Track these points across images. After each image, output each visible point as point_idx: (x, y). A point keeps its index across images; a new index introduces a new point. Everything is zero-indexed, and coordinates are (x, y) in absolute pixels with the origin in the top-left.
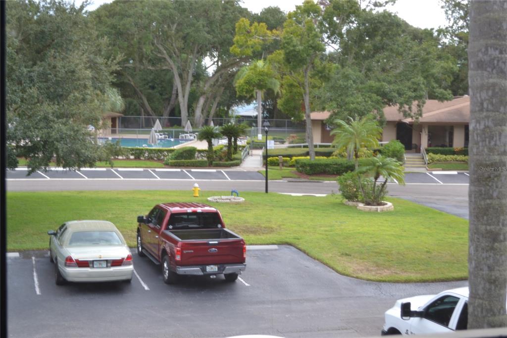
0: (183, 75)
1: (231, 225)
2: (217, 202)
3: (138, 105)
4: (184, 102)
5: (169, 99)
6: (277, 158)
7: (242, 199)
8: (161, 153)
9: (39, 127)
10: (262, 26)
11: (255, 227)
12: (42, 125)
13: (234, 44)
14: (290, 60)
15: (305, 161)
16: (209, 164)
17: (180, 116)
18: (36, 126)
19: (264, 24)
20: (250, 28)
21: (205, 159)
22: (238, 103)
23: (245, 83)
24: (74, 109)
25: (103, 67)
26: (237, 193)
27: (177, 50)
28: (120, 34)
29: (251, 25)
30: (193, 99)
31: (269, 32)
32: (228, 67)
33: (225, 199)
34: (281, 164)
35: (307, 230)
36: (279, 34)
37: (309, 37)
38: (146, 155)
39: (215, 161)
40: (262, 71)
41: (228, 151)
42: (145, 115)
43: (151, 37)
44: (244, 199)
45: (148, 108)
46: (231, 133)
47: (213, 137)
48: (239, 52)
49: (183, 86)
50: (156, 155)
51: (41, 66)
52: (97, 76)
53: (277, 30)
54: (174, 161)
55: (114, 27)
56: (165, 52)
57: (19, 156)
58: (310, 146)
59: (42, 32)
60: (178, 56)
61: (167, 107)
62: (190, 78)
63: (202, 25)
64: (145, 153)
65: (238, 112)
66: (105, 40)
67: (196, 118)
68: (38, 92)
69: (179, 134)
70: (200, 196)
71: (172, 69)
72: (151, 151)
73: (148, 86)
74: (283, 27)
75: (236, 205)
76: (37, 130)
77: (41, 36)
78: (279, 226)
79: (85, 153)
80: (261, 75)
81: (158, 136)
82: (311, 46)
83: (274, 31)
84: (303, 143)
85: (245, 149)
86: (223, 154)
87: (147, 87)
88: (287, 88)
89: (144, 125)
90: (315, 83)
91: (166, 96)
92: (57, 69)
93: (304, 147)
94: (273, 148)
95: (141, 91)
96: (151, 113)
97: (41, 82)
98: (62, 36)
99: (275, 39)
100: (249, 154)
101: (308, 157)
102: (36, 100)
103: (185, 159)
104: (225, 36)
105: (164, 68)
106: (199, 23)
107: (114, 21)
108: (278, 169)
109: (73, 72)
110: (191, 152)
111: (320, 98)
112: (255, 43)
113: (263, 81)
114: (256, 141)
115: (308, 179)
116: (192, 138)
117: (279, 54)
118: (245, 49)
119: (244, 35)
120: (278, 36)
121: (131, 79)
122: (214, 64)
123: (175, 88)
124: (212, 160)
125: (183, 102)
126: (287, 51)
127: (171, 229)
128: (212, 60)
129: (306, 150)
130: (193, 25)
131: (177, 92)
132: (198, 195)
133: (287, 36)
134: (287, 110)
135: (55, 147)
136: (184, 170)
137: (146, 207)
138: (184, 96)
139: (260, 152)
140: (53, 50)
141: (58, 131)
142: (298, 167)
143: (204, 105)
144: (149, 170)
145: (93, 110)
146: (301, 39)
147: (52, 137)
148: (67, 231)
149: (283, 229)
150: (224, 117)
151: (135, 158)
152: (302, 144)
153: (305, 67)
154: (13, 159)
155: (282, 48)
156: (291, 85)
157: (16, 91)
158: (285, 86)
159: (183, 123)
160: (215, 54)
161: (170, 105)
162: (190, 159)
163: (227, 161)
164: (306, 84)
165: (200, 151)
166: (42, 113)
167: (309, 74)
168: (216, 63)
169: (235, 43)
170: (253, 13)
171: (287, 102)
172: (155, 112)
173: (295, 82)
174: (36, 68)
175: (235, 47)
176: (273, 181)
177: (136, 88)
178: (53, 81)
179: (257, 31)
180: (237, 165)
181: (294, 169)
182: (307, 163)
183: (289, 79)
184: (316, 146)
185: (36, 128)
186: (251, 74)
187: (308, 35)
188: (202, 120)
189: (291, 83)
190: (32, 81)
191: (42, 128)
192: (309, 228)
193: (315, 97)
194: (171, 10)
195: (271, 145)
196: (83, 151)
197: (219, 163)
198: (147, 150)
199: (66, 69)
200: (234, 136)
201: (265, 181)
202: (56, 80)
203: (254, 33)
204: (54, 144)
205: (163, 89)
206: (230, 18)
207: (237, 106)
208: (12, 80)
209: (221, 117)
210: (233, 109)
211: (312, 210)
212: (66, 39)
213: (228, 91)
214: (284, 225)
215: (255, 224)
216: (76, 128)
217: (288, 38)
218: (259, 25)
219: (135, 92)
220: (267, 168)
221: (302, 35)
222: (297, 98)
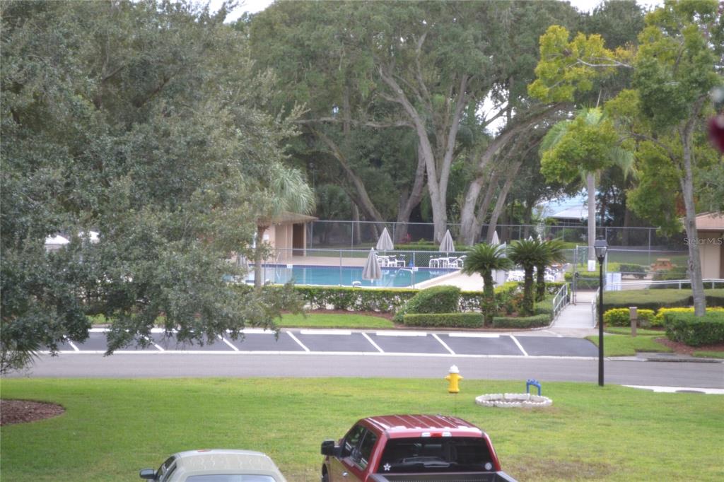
0: (438, 137)
1: (519, 459)
2: (495, 406)
3: (348, 198)
4: (439, 193)
5: (409, 186)
6: (626, 309)
7: (547, 401)
8: (388, 299)
9: (132, 256)
10: (594, 41)
11: (570, 463)
12: (137, 251)
13: (536, 78)
14: (653, 109)
15: (684, 318)
16: (486, 322)
17: (432, 222)
18: (125, 254)
19: (597, 37)
20: (569, 45)
21: (478, 311)
22: (549, 192)
23: (558, 157)
24: (202, 220)
25: (265, 132)
26: (537, 386)
27: (425, 88)
28: (312, 58)
29: (570, 41)
30: (457, 185)
31: (608, 52)
32: (529, 120)
33: (513, 401)
34: (633, 324)
35: (680, 472)
36: (630, 56)
37: (691, 61)
38: (359, 302)
39: (497, 316)
40: (594, 133)
41: (526, 296)
42: (361, 220)
43: (371, 63)
44: (551, 401)
45: (367, 206)
46: (531, 259)
47: (492, 267)
48: (546, 94)
49: (438, 160)
50: (377, 303)
51: (140, 131)
52: (252, 149)
53: (625, 49)
54: (414, 315)
55: (299, 43)
56: (400, 92)
57: (93, 312)
58: (695, 286)
59: (145, 64)
60: (427, 100)
61: (406, 202)
62: (452, 143)
63: (472, 37)
64: (356, 299)
65: (551, 211)
66: (268, 76)
67: (462, 225)
68: (134, 184)
69: (430, 259)
70: (461, 392)
71: (415, 125)
72: (368, 295)
73: (368, 159)
74: (636, 43)
75: (535, 412)
76: (127, 263)
77: (143, 71)
78: (621, 461)
79: (221, 309)
80: (592, 141)
81: (386, 262)
82: (696, 81)
83: (619, 50)
84: (683, 278)
85: (560, 291)
86: (514, 303)
87: (366, 161)
88: (646, 166)
89: (359, 238)
90: (706, 155)
91: (405, 181)
92: (171, 138)
93: (685, 286)
94: (619, 289)
95: (353, 170)
96: (373, 214)
97: (140, 163)
98: (182, 70)
99: (619, 68)
100: (568, 300)
101: (692, 309)
102: (128, 202)
103: (436, 312)
104: (522, 57)
105: (399, 124)
106: (465, 34)
107: (299, 31)
108: (627, 334)
109: (202, 143)
110: (447, 298)
111: (716, 187)
112: (580, 75)
113: (596, 152)
114: (585, 273)
115: (692, 355)
116: (455, 265)
117: (630, 98)
118: (560, 89)
119: (557, 59)
120: (627, 61)
121: (333, 146)
122: (500, 114)
123: (420, 164)
124: (491, 313)
125: (437, 194)
126: (646, 92)
127: (387, 472)
128: (496, 107)
129: (686, 293)
130: (455, 37)
131: (426, 172)
132: (458, 390)
133: (645, 59)
134: (646, 211)
135: (162, 297)
136: (435, 334)
137: (348, 415)
138: (438, 181)
139: (592, 297)
140: (165, 101)
141: (168, 265)
142: (669, 330)
143: (480, 198)
144: (364, 333)
145: (241, 221)
146: (676, 65)
147: (156, 276)
148: (177, 472)
149: (626, 470)
150: (522, 221)
151: (336, 309)
152: (680, 282)
153: (684, 122)
154: (79, 321)
155: (635, 86)
156: (655, 161)
157: (89, 181)
158: (643, 163)
159: (437, 234)
160: (505, 93)
161: (411, 197)
162: (447, 311)
163: (522, 315)
164: (687, 157)
165: (467, 296)
166: (139, 229)
167: (692, 136)
168: (505, 113)
169: (539, 74)
170: (579, 11)
171: (647, 196)
172: (381, 212)
173: (664, 154)
174: (129, 136)
175: (539, 85)
176: (616, 358)
177: (343, 164)
178: (163, 162)
179: (583, 51)
180: (544, 324)
181: (663, 333)
182: (689, 322)
183: (651, 149)
184: (708, 286)
185: (127, 259)
186: (571, 138)
187: (691, 57)
188: (476, 229)
189: (655, 156)
190: (121, 160)
191: (136, 258)
192: (683, 466)
193: (705, 184)
194: (411, 7)
195: (615, 282)
196: (218, 305)
197: (506, 320)
198: (360, 292)
199: (189, 138)
200: (536, 264)
201: (597, 359)
202: (168, 160)
203: (578, 55)
204: (160, 292)
205: (398, 165)
206: (532, 20)
207: (549, 199)
208: (85, 160)
209: (516, 221)
210: (542, 204)
211: (693, 425)
212: (190, 78)
213: (530, 169)
214: (631, 460)
215: (571, 456)
216: (205, 259)
217: (648, 64)
218: (587, 38)
219: (342, 172)
220: (601, 331)
221: (677, 58)
222: (667, 187)
